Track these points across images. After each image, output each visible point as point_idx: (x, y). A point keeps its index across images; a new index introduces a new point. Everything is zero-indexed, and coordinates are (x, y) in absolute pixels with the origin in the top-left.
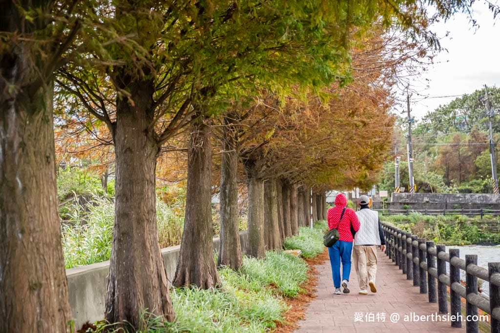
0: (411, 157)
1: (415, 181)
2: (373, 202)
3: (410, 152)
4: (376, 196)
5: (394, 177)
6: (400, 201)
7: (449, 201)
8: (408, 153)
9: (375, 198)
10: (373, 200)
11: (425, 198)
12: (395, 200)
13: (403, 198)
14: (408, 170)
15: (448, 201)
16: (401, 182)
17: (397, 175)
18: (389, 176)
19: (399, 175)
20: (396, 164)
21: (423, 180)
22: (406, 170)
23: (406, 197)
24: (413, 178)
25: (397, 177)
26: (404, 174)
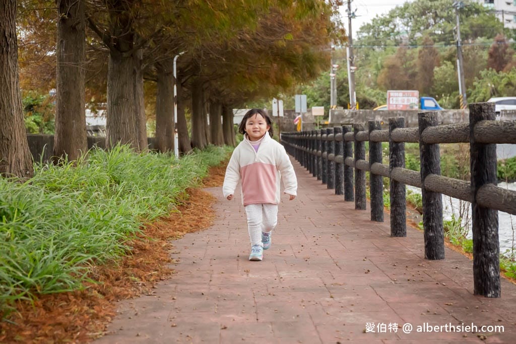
0: (352, 64)
1: (357, 98)
2: (303, 124)
3: (350, 58)
4: (307, 115)
5: (329, 93)
6: (341, 122)
7: (412, 121)
8: (348, 59)
9: (307, 118)
10: (303, 120)
11: (377, 116)
12: (334, 120)
13: (346, 117)
14: (347, 83)
15: (410, 122)
16: (338, 98)
17: (334, 90)
18: (323, 92)
19: (336, 90)
20: (332, 75)
21: (367, 97)
22: (345, 84)
23: (349, 116)
24: (355, 93)
25: (334, 93)
26: (342, 88)
